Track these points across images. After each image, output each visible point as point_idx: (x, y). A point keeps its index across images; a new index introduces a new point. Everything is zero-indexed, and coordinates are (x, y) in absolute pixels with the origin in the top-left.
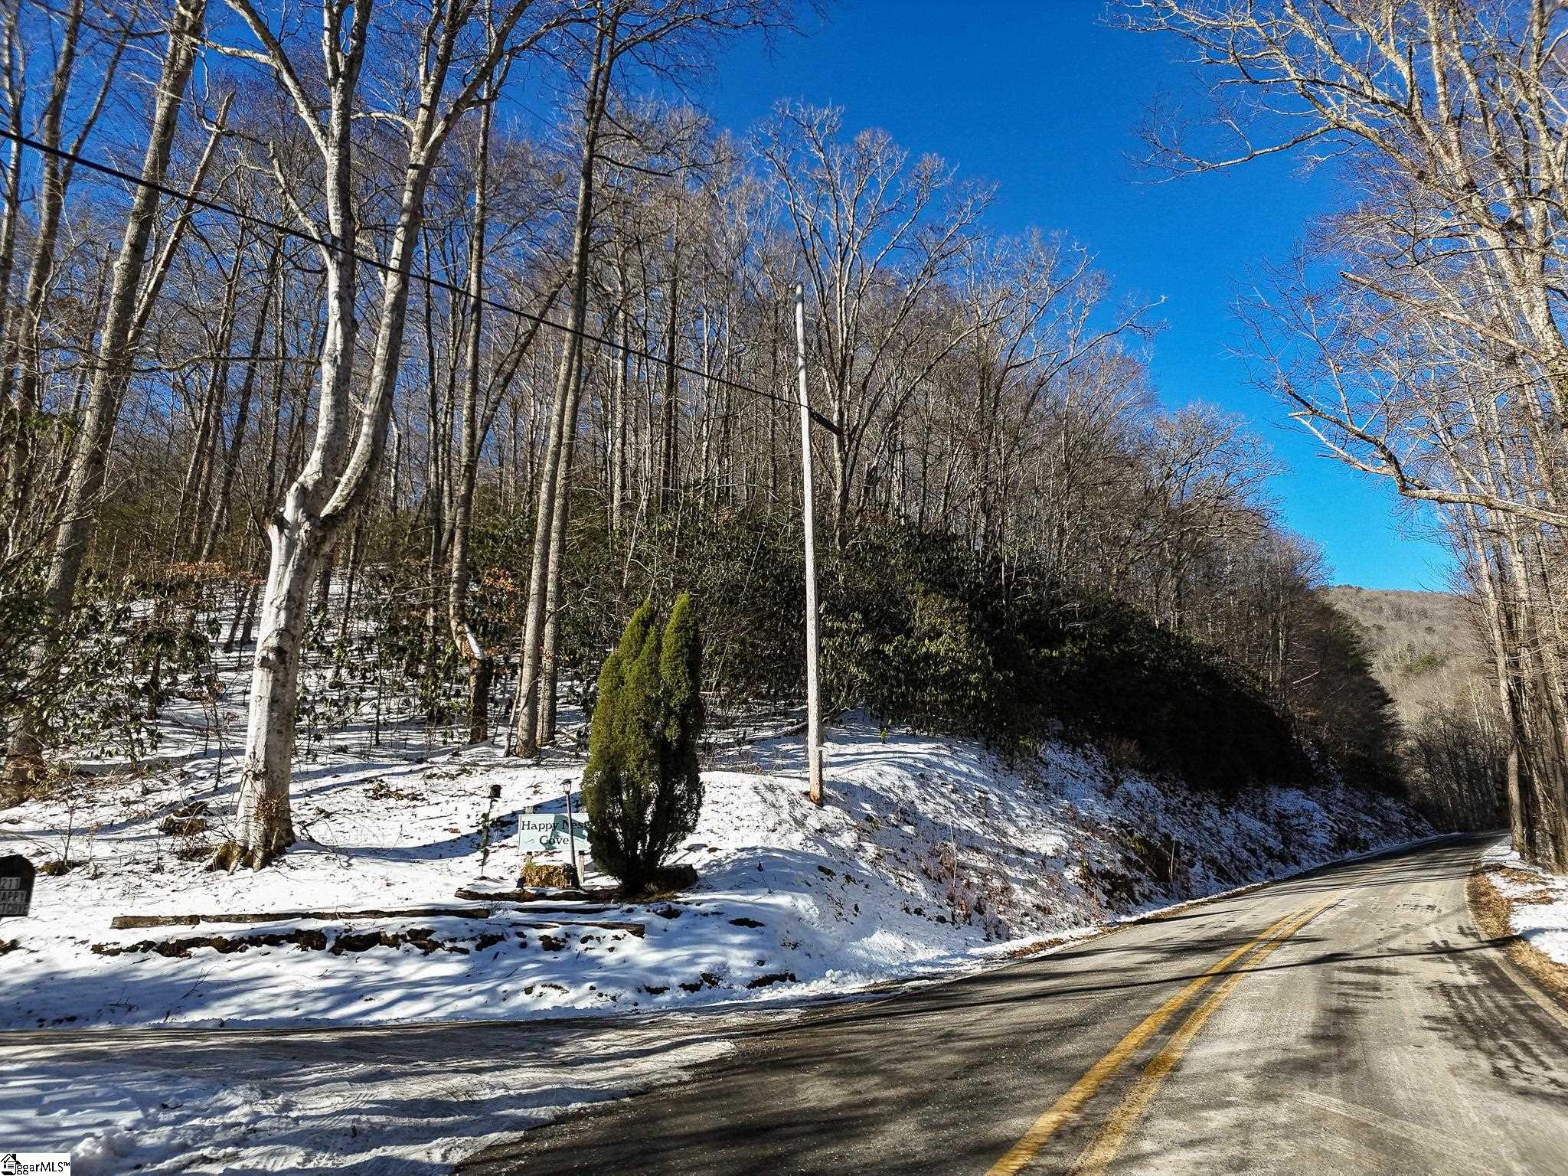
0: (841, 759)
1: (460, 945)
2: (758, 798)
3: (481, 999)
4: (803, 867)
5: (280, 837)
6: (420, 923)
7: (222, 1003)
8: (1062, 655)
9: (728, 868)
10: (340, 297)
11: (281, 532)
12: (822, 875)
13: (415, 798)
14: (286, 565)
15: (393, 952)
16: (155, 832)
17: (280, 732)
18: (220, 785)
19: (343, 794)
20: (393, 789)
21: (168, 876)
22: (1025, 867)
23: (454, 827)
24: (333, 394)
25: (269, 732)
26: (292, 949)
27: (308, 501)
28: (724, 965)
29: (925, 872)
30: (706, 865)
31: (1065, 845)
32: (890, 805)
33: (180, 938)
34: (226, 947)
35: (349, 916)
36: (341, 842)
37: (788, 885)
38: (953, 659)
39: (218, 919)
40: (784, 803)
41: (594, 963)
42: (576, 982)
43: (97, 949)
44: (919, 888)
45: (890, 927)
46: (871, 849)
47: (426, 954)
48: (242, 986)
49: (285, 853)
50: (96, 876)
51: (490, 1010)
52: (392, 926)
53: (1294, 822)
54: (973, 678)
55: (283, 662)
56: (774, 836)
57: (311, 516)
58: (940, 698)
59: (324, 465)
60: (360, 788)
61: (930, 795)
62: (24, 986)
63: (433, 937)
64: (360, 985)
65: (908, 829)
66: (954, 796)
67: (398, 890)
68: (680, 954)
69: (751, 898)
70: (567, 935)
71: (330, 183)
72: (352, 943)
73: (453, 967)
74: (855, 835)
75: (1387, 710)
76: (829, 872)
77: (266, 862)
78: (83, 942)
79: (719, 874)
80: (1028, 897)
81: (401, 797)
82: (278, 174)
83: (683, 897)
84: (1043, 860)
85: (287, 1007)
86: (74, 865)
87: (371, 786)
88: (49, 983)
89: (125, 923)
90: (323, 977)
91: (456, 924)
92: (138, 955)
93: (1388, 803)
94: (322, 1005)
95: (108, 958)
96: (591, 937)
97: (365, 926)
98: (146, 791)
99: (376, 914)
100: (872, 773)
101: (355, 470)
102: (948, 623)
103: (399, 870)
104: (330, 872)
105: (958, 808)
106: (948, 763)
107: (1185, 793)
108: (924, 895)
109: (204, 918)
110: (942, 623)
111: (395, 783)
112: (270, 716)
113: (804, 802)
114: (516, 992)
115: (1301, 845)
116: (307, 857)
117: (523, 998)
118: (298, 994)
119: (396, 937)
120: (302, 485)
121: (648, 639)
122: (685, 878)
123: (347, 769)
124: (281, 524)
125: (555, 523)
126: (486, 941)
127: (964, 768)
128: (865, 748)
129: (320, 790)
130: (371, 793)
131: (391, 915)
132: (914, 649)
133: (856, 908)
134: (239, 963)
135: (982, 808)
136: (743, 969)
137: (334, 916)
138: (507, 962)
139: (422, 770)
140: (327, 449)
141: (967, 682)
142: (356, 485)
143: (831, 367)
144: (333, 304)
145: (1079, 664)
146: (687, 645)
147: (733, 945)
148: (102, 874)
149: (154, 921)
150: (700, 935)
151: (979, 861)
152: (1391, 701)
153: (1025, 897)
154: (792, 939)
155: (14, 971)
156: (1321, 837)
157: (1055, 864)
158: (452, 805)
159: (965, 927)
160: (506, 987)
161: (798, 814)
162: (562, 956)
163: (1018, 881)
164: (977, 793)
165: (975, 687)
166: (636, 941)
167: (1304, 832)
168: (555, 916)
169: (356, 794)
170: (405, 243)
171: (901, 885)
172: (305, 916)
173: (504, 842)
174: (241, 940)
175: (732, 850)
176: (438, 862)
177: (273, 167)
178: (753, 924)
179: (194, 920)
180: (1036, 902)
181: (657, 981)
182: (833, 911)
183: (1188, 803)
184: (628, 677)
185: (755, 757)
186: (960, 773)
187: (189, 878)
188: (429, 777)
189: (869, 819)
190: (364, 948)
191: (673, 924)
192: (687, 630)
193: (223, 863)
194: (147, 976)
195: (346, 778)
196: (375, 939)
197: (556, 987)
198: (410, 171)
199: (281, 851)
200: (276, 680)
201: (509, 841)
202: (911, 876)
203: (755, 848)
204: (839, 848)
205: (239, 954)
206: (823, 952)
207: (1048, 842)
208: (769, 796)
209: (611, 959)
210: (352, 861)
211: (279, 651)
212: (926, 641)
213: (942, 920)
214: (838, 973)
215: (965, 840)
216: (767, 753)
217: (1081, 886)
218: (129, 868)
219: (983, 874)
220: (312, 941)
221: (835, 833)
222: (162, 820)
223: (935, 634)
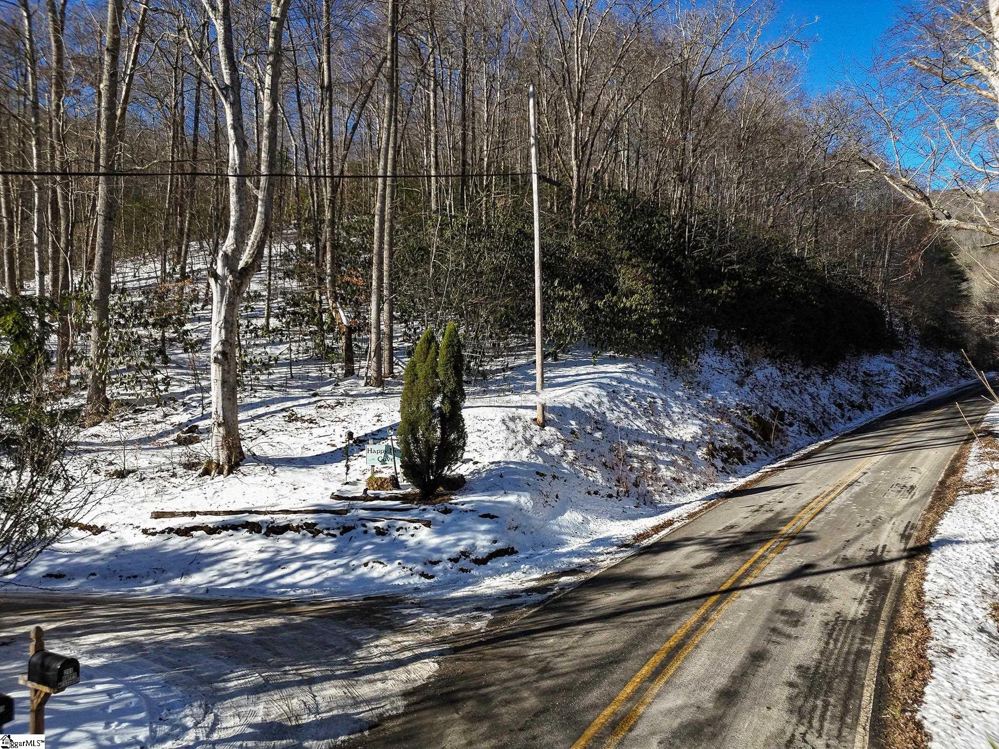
0: (566, 380)
1: (332, 532)
2: (504, 427)
3: (341, 570)
4: (527, 473)
5: (236, 457)
6: (310, 519)
7: (209, 569)
8: (720, 292)
9: (484, 475)
10: (234, 128)
11: (216, 282)
12: (538, 477)
13: (311, 422)
14: (222, 302)
15: (297, 535)
16: (172, 443)
17: (229, 399)
18: (205, 413)
19: (271, 419)
20: (299, 416)
21: (179, 480)
22: (672, 452)
23: (333, 443)
24: (237, 194)
25: (223, 400)
26: (244, 533)
27: (230, 262)
28: (473, 545)
29: (604, 464)
30: (471, 473)
31: (700, 432)
32: (588, 419)
33: (187, 526)
34: (211, 531)
35: (273, 513)
36: (271, 453)
37: (517, 487)
38: (642, 310)
39: (206, 513)
40: (520, 429)
41: (402, 545)
42: (391, 560)
43: (145, 532)
44: (598, 477)
45: (576, 507)
46: (571, 453)
47: (314, 537)
48: (219, 557)
49: (240, 465)
50: (142, 480)
51: (346, 577)
52: (296, 519)
53: (876, 379)
54: (653, 321)
55: (227, 359)
56: (512, 453)
57: (232, 272)
58: (632, 335)
59: (236, 239)
60: (280, 415)
61: (616, 406)
62: (111, 554)
63: (317, 527)
64: (279, 558)
65: (598, 435)
66: (633, 404)
67: (301, 494)
68: (450, 538)
69: (493, 498)
70: (389, 527)
71: (221, 47)
72: (275, 530)
73: (327, 547)
74: (562, 446)
75: (964, 285)
76: (542, 475)
77: (230, 472)
78: (138, 527)
79: (478, 479)
80: (669, 474)
81: (304, 421)
82: (188, 40)
83: (457, 499)
84: (684, 444)
85: (242, 572)
86: (129, 472)
87: (287, 414)
88: (122, 553)
89: (158, 515)
90: (261, 551)
91: (329, 519)
92: (166, 535)
93: (948, 356)
94: (260, 571)
95: (150, 537)
96: (402, 528)
97: (281, 520)
98: (165, 416)
99: (287, 512)
100: (581, 394)
101: (256, 236)
102: (640, 284)
103: (300, 475)
104: (263, 478)
105: (634, 412)
106: (634, 378)
107: (800, 370)
108: (601, 481)
109: (198, 513)
110: (636, 284)
111: (301, 412)
112: (223, 390)
113: (533, 426)
114: (359, 566)
115: (877, 396)
116: (252, 468)
117: (363, 570)
118: (247, 564)
119: (298, 526)
120: (225, 252)
121: (431, 351)
122: (459, 484)
123: (274, 401)
124: (216, 276)
125: (386, 238)
126: (346, 530)
127: (643, 381)
128: (582, 370)
129: (259, 417)
130: (287, 419)
131: (295, 512)
132: (616, 304)
133: (557, 497)
134: (218, 541)
135: (651, 411)
136: (484, 547)
137: (265, 513)
138: (357, 543)
139: (315, 402)
140: (237, 229)
141: (650, 324)
142: (257, 247)
143: (571, 99)
144: (231, 132)
145: (731, 297)
146: (453, 357)
147: (480, 532)
148: (144, 478)
149: (173, 515)
150: (462, 525)
151: (640, 451)
152: (966, 280)
153: (666, 473)
154: (515, 524)
155: (105, 544)
156: (893, 388)
157: (691, 446)
158: (333, 427)
159: (625, 499)
160: (354, 562)
161: (528, 435)
162: (386, 540)
163: (663, 462)
164: (649, 399)
165: (654, 327)
166: (426, 530)
167: (881, 385)
168: (383, 513)
169: (279, 418)
170: (273, 77)
171: (587, 475)
172: (250, 512)
173: (361, 453)
174: (218, 528)
175: (486, 463)
176: (323, 467)
177: (184, 34)
178: (492, 517)
179: (193, 514)
180: (674, 476)
181: (435, 557)
182: (542, 501)
183: (801, 376)
184: (420, 374)
185: (514, 380)
186: (640, 385)
187: (190, 482)
188: (320, 407)
189: (573, 432)
190: (281, 533)
191: (448, 518)
192: (453, 347)
193: (207, 472)
194: (171, 549)
195: (273, 408)
196: (287, 528)
197: (381, 563)
198: (272, 22)
199: (237, 465)
200: (223, 370)
201: (363, 453)
202: (594, 469)
203: (499, 462)
204: (551, 456)
205: (217, 536)
206: (533, 530)
207: (688, 431)
208: (511, 425)
209: (412, 542)
210: (277, 470)
211: (223, 353)
212: (624, 300)
213: (610, 496)
214: (527, 567)
215: (634, 438)
216: (520, 377)
217: (706, 459)
218: (158, 474)
219: (641, 460)
220: (254, 528)
221: (550, 446)
222: (174, 436)
223: (630, 293)
